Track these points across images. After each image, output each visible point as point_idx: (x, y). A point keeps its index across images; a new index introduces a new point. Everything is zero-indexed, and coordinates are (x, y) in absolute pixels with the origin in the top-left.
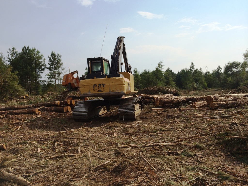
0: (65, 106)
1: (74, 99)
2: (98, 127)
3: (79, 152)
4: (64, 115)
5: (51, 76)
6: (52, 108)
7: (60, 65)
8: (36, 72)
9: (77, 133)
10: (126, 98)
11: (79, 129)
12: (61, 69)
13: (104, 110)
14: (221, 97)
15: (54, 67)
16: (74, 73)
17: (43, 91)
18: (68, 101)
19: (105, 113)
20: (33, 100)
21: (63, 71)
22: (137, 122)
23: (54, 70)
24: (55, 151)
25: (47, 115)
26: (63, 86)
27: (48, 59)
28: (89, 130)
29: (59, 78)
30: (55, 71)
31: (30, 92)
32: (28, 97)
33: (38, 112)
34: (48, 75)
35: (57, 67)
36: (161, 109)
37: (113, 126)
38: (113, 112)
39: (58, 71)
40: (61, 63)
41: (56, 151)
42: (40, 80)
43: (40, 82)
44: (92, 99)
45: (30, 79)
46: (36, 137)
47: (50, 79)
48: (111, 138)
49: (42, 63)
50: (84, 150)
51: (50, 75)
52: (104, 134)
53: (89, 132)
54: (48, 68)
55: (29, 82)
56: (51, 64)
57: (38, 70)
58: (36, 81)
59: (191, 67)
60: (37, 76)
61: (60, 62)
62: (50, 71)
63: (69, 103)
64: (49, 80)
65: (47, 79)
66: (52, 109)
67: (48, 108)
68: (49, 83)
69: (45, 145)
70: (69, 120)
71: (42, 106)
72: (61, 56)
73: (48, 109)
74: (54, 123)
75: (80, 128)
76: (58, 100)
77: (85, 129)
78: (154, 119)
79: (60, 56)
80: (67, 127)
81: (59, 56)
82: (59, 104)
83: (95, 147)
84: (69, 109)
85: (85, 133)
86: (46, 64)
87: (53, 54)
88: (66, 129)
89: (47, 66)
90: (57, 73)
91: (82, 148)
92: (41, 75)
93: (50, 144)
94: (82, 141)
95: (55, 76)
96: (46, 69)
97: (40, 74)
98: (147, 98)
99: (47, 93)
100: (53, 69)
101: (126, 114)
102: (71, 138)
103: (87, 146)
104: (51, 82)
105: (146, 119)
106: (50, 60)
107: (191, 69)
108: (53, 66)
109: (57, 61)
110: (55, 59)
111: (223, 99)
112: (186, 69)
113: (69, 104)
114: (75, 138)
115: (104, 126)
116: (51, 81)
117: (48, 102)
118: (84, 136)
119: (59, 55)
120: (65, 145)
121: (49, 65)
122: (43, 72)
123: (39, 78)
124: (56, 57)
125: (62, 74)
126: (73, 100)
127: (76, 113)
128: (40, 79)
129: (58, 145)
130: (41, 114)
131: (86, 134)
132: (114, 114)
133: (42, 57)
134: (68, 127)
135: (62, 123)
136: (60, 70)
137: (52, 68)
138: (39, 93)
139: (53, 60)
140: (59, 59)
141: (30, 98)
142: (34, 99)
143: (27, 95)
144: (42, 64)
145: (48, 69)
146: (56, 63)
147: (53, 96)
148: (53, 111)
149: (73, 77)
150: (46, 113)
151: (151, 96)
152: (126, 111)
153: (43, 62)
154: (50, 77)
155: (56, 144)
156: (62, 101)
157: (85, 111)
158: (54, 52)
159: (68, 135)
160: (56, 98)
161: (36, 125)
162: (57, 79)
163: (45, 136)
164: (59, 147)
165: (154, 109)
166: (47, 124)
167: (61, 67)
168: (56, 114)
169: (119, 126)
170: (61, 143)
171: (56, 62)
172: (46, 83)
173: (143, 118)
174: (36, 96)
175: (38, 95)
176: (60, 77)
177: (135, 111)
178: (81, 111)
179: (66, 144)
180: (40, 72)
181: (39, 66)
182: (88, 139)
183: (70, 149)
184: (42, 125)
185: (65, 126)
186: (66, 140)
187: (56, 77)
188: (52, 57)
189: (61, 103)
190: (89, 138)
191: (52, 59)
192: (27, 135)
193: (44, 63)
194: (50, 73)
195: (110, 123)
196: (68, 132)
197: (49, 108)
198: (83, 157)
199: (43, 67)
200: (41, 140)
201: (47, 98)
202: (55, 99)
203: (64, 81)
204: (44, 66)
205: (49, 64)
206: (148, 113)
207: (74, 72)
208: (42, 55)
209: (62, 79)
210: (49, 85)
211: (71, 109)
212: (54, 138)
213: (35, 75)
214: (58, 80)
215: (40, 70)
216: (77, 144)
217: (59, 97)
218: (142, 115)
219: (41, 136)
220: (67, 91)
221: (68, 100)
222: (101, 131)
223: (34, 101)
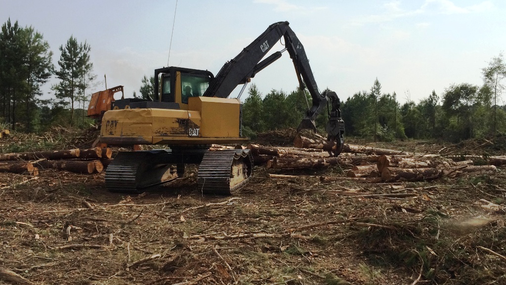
0: (91, 160)
1: (110, 147)
2: (153, 205)
3: (111, 243)
4: (88, 178)
5: (64, 92)
6: (62, 163)
7: (86, 68)
8: (29, 81)
9: (110, 213)
10: (221, 149)
11: (115, 206)
12: (86, 77)
13: (172, 173)
14: (406, 159)
15: (71, 71)
16: (116, 92)
17: (41, 124)
18: (98, 150)
19: (174, 179)
20: (20, 143)
21: (90, 83)
22: (233, 198)
23: (71, 79)
24: (67, 240)
25: (51, 177)
26: (89, 116)
27: (60, 52)
28: (135, 208)
29: (82, 97)
30: (74, 80)
31: (13, 123)
32: (9, 137)
33: (32, 169)
34: (57, 88)
35: (79, 72)
36: (288, 177)
37: (183, 204)
38: (191, 177)
39: (79, 80)
40: (87, 63)
41: (69, 240)
42: (38, 99)
43: (38, 103)
44: (149, 147)
45: (14, 95)
46: (31, 217)
47: (61, 98)
48: (173, 223)
49: (45, 61)
50: (120, 240)
51: (60, 88)
52: (162, 217)
53: (133, 211)
54: (57, 74)
55: (12, 101)
56: (65, 66)
57: (35, 77)
58: (27, 101)
59: (374, 90)
60: (32, 89)
61: (86, 61)
62: (62, 81)
63: (100, 153)
64: (58, 100)
65: (54, 97)
66: (63, 166)
67: (53, 163)
68: (56, 106)
69: (48, 229)
70: (97, 188)
71: (40, 157)
72: (89, 50)
73: (54, 165)
74: (65, 192)
75: (117, 205)
76: (77, 146)
77: (127, 206)
78: (267, 195)
79: (87, 50)
80: (91, 202)
81: (85, 49)
82: (77, 156)
83: (140, 237)
84: (100, 166)
85: (125, 213)
86: (53, 65)
87: (72, 44)
88: (89, 204)
89: (55, 70)
90: (78, 86)
91: (117, 237)
92: (41, 88)
93: (58, 228)
94: (118, 226)
95: (72, 91)
96: (54, 76)
97: (38, 85)
98: (263, 151)
99: (51, 128)
100: (69, 77)
101: (213, 183)
102: (97, 221)
103: (127, 234)
104: (62, 105)
105: (252, 193)
106: (63, 55)
107: (374, 93)
108: (68, 69)
109: (81, 58)
110: (76, 55)
111: (411, 162)
112: (364, 94)
113: (100, 156)
114: (105, 221)
115: (165, 203)
116: (61, 103)
117: (55, 149)
118: (123, 217)
119: (85, 45)
120: (85, 231)
121: (60, 67)
122: (45, 80)
123: (35, 93)
124: (78, 50)
125: (90, 88)
126: (108, 150)
127: (112, 175)
128: (37, 97)
129: (72, 230)
130: (38, 173)
131: (127, 216)
132: (191, 182)
133: (46, 48)
134: (94, 202)
135: (83, 194)
136: (86, 79)
137: (66, 73)
138: (33, 128)
139: (71, 56)
140: (85, 55)
141: (12, 138)
142: (22, 141)
143: (7, 132)
144: (45, 63)
145: (58, 76)
146: (77, 64)
147: (67, 137)
148: (64, 169)
149: (113, 99)
150: (49, 172)
151: (272, 149)
152: (213, 176)
153: (48, 60)
154: (61, 93)
155: (69, 228)
156: (85, 149)
157: (130, 172)
158: (73, 39)
159: (92, 215)
160: (73, 143)
161: (30, 195)
162: (77, 98)
163: (47, 215)
164: (75, 233)
165: (273, 175)
166: (52, 194)
167: (88, 73)
168: (70, 175)
169: (195, 204)
170: (79, 228)
171: (77, 61)
172: (50, 106)
173: (246, 192)
174: (25, 135)
175: (31, 132)
176: (83, 95)
177: (232, 176)
178: (123, 172)
179: (88, 229)
180: (39, 81)
181: (38, 67)
182: (129, 223)
183: (95, 236)
184: (41, 196)
185: (87, 200)
186: (89, 222)
187: (74, 95)
188: (69, 49)
189: (82, 153)
190: (132, 222)
191: (68, 54)
192: (12, 211)
193: (49, 62)
194: (62, 84)
195: (178, 198)
196: (92, 210)
197: (57, 162)
198: (116, 250)
199: (46, 71)
200: (40, 222)
201: (51, 141)
202: (69, 144)
203: (92, 107)
204: (49, 68)
205: (60, 63)
206: (259, 182)
207: (115, 88)
208: (46, 44)
209: (89, 98)
210: (57, 110)
211: (102, 167)
212: (66, 218)
213: (26, 86)
214: (78, 102)
215: (40, 76)
216: (109, 230)
217: (79, 139)
218: (247, 186)
219: (38, 216)
220: (97, 128)
221: (97, 148)
222: (157, 212)
223: (22, 144)
